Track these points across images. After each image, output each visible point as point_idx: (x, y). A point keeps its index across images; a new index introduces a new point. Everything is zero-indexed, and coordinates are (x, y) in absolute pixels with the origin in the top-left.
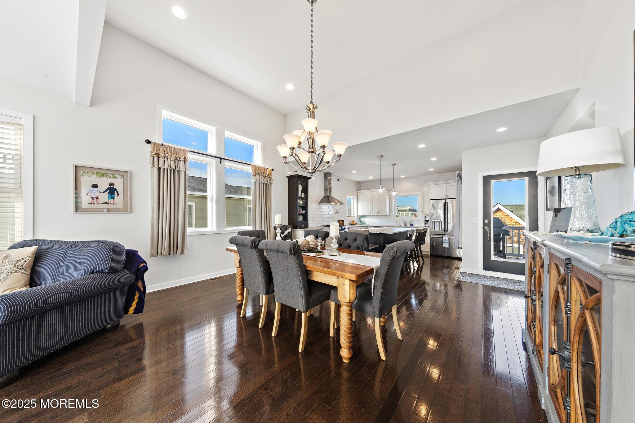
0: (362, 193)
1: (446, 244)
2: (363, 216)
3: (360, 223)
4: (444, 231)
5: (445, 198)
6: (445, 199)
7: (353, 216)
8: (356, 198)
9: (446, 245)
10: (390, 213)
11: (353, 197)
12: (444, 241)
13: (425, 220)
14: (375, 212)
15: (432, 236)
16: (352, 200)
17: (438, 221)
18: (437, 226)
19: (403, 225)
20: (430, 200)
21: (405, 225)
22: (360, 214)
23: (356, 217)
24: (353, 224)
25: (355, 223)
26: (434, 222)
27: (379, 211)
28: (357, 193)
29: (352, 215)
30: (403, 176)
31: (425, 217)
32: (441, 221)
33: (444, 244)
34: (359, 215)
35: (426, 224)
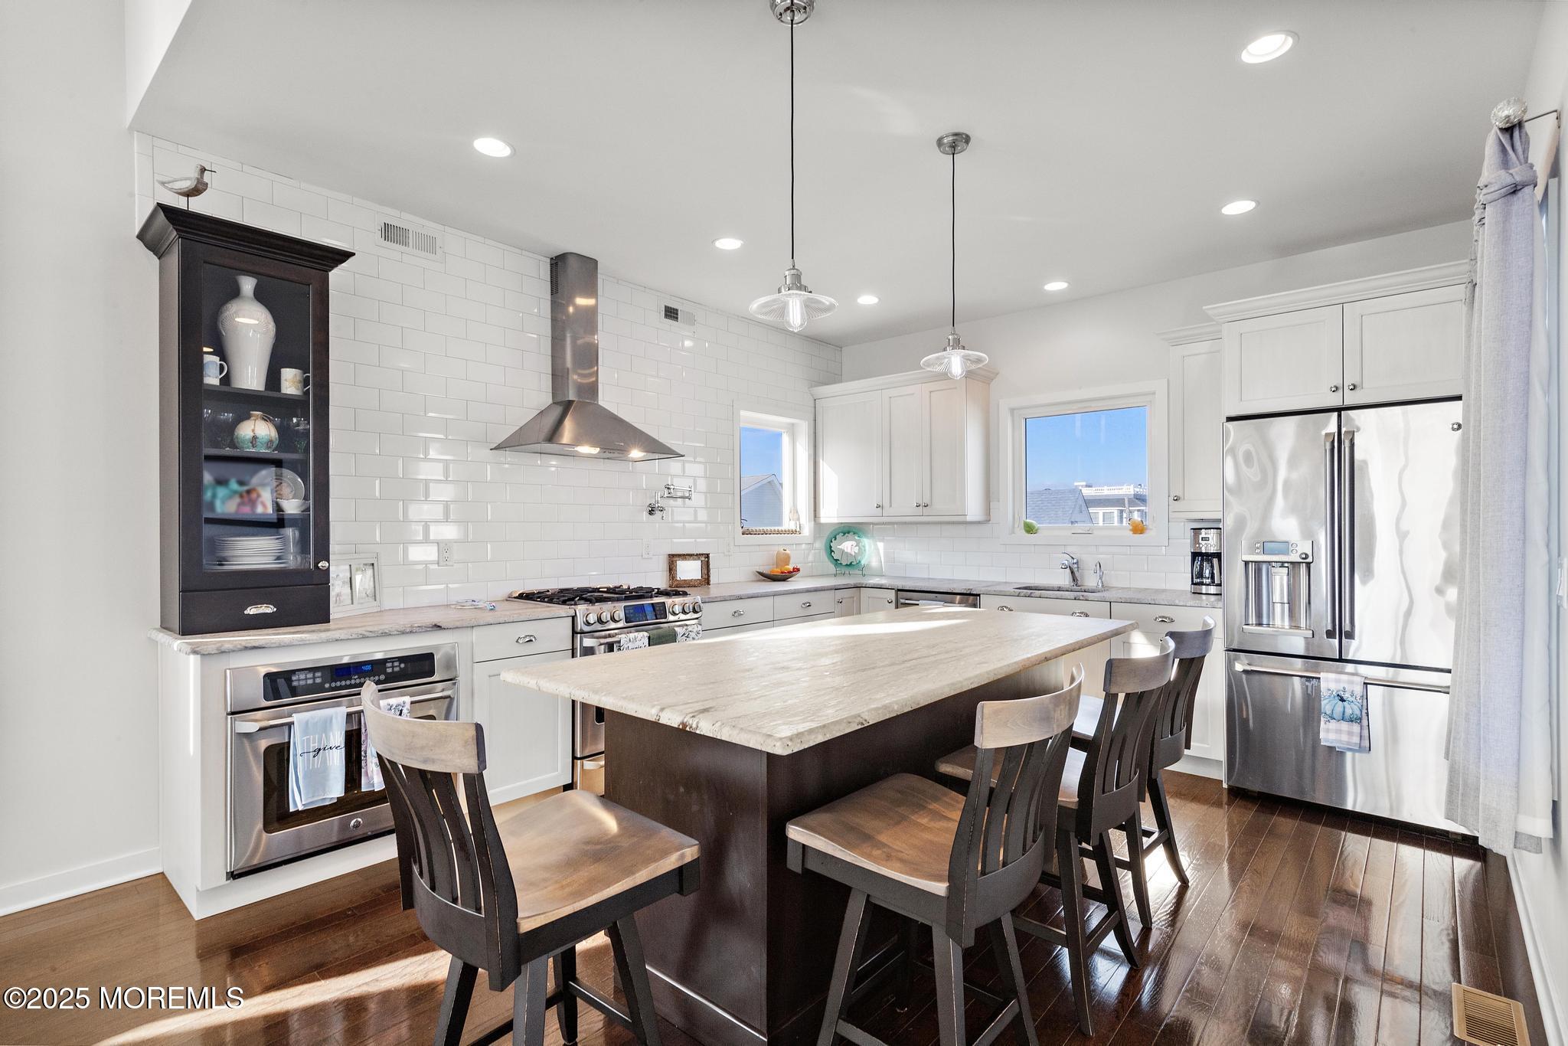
0: (839, 394)
1: (1344, 726)
2: (848, 530)
3: (832, 568)
4: (1330, 634)
5: (1335, 401)
6: (1339, 410)
7: (792, 526)
8: (804, 427)
9: (1344, 738)
10: (988, 510)
11: (793, 424)
12: (1326, 705)
13: (1195, 555)
14: (904, 506)
15: (1239, 667)
16: (786, 439)
17: (1282, 564)
18: (1277, 598)
19: (1064, 579)
20: (1230, 419)
21: (1074, 579)
22: (831, 514)
23: (807, 530)
24: (777, 571)
25: (790, 567)
26: (1258, 572)
27: (927, 501)
28: (813, 402)
29: (788, 524)
30: (1056, 286)
31: (1197, 531)
32: (1308, 565)
33: (1333, 725)
34: (823, 520)
35: (1200, 575)
